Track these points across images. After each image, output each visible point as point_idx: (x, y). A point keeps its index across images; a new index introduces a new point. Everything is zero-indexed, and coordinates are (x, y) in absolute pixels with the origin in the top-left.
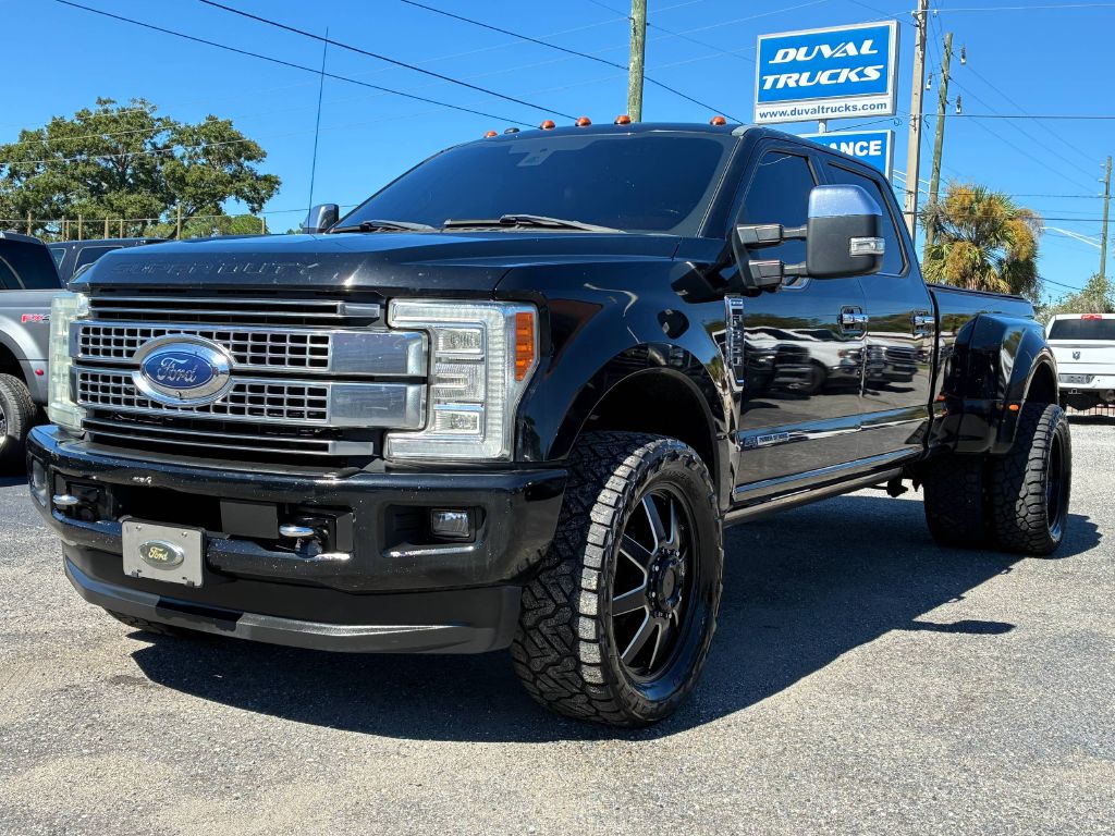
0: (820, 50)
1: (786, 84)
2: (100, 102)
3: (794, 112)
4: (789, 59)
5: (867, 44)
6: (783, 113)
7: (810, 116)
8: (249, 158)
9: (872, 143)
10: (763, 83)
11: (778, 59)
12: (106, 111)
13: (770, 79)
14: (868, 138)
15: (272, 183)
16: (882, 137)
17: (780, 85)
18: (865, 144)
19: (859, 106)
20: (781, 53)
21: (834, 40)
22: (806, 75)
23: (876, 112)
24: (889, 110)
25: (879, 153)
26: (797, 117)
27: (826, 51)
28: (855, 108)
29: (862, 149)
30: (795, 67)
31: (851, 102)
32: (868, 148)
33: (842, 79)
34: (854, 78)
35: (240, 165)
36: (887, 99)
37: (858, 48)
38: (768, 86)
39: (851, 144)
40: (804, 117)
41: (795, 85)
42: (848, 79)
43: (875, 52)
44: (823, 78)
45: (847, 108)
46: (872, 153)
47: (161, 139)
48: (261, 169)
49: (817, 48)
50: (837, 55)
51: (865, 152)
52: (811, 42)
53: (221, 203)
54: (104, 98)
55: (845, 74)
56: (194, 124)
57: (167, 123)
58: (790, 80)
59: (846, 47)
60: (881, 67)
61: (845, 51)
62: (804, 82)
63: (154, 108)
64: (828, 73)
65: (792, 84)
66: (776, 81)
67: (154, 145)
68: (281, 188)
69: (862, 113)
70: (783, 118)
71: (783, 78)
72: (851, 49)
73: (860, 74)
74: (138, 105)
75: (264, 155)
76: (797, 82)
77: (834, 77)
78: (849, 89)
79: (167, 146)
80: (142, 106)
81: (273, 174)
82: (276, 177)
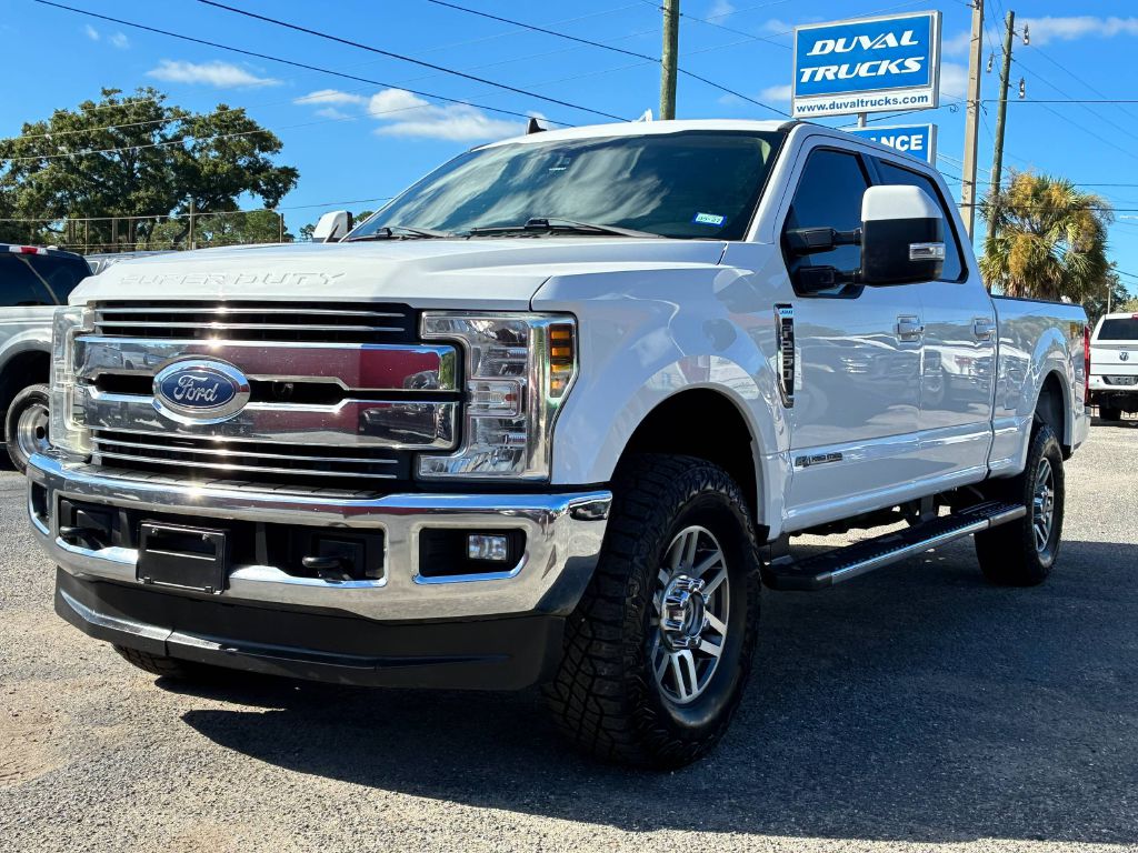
0: (858, 42)
1: (824, 76)
2: (105, 93)
3: (833, 106)
4: (827, 51)
5: (907, 35)
6: (822, 107)
7: (849, 110)
8: (263, 149)
9: (913, 137)
10: (800, 75)
11: (816, 51)
12: (112, 102)
13: (808, 72)
14: (909, 132)
15: (289, 174)
16: (924, 131)
17: (818, 78)
18: (906, 139)
19: (900, 99)
20: (819, 44)
21: (874, 31)
22: (845, 68)
23: (917, 105)
24: (930, 103)
25: (920, 148)
26: (836, 111)
27: (866, 42)
28: (895, 101)
29: (903, 143)
30: (834, 59)
31: (891, 95)
32: (909, 143)
33: (882, 71)
34: (894, 70)
35: (255, 156)
36: (928, 92)
37: (899, 39)
38: (805, 79)
39: (892, 138)
40: (843, 110)
41: (833, 78)
42: (888, 71)
43: (915, 43)
44: (863, 70)
45: (887, 102)
46: (913, 148)
47: (171, 130)
48: (277, 161)
49: (856, 38)
50: (877, 47)
51: (906, 147)
52: (849, 33)
53: (235, 198)
54: (108, 88)
55: (884, 66)
56: (205, 114)
57: (177, 114)
58: (829, 72)
59: (886, 38)
60: (922, 58)
61: (885, 42)
62: (842, 75)
63: (163, 97)
64: (867, 65)
65: (830, 76)
66: (814, 74)
67: (162, 136)
68: (298, 181)
69: (903, 106)
70: (821, 112)
71: (821, 71)
72: (891, 40)
73: (901, 66)
74: (146, 95)
75: (280, 145)
76: (836, 74)
77: (875, 68)
78: (889, 82)
79: (177, 138)
80: (150, 95)
81: (291, 166)
82: (293, 170)
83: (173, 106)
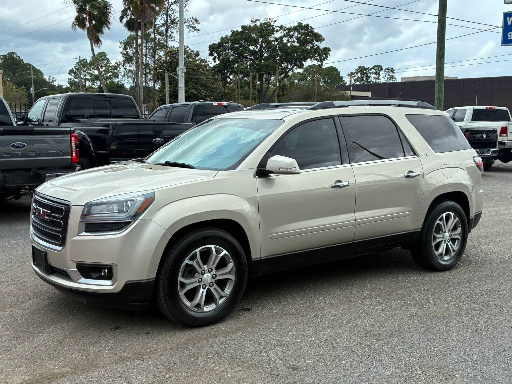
2: (252, 22)
8: (318, 42)
12: (255, 25)
15: (327, 51)
35: (313, 45)
47: (278, 35)
48: (322, 45)
53: (304, 62)
54: (255, 19)
57: (281, 28)
63: (275, 21)
67: (275, 38)
68: (331, 53)
74: (268, 21)
75: (324, 40)
79: (282, 38)
80: (270, 21)
81: (328, 47)
82: (329, 48)
83: (280, 25)
